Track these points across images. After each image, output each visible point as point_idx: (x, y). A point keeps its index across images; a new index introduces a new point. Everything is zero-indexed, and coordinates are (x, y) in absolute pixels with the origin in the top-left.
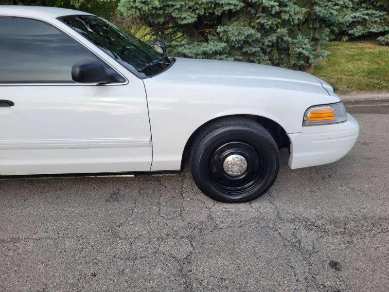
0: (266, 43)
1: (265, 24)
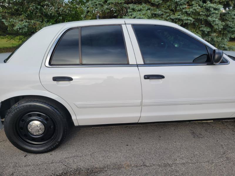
1: (205, 31)
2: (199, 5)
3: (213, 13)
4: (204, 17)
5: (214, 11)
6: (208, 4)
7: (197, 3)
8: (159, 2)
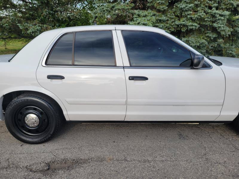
0: (210, 48)
1: (211, 37)
2: (205, 12)
3: (219, 19)
4: (209, 23)
5: (220, 17)
6: (213, 10)
7: (202, 10)
8: (164, 9)
